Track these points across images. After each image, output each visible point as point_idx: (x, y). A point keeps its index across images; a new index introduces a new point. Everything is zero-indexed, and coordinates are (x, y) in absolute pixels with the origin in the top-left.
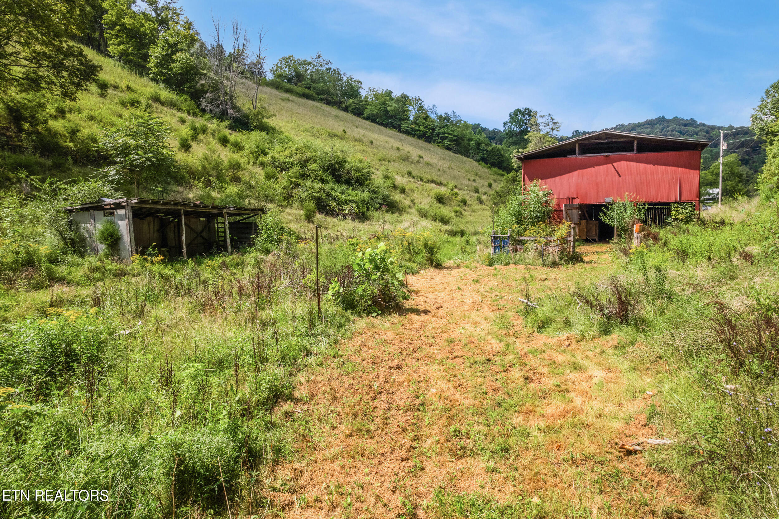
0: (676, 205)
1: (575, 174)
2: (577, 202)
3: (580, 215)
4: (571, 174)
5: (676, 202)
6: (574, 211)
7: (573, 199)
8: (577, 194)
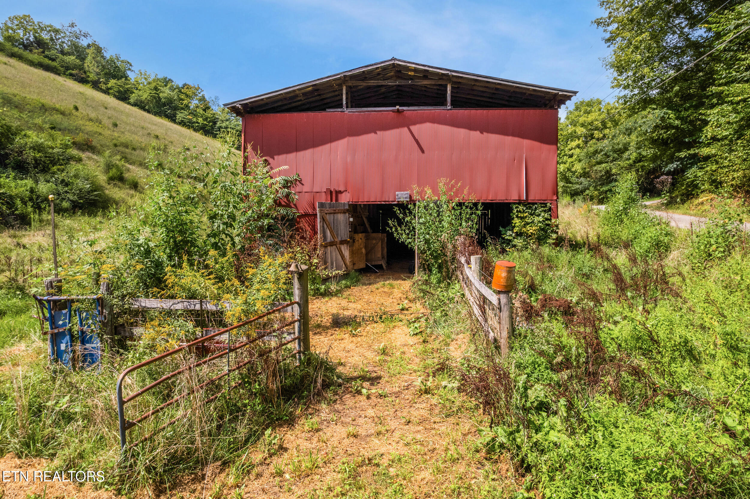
0: (521, 208)
1: (341, 144)
2: (345, 199)
3: (351, 224)
4: (334, 144)
5: (520, 202)
6: (341, 217)
7: (338, 193)
8: (346, 184)
